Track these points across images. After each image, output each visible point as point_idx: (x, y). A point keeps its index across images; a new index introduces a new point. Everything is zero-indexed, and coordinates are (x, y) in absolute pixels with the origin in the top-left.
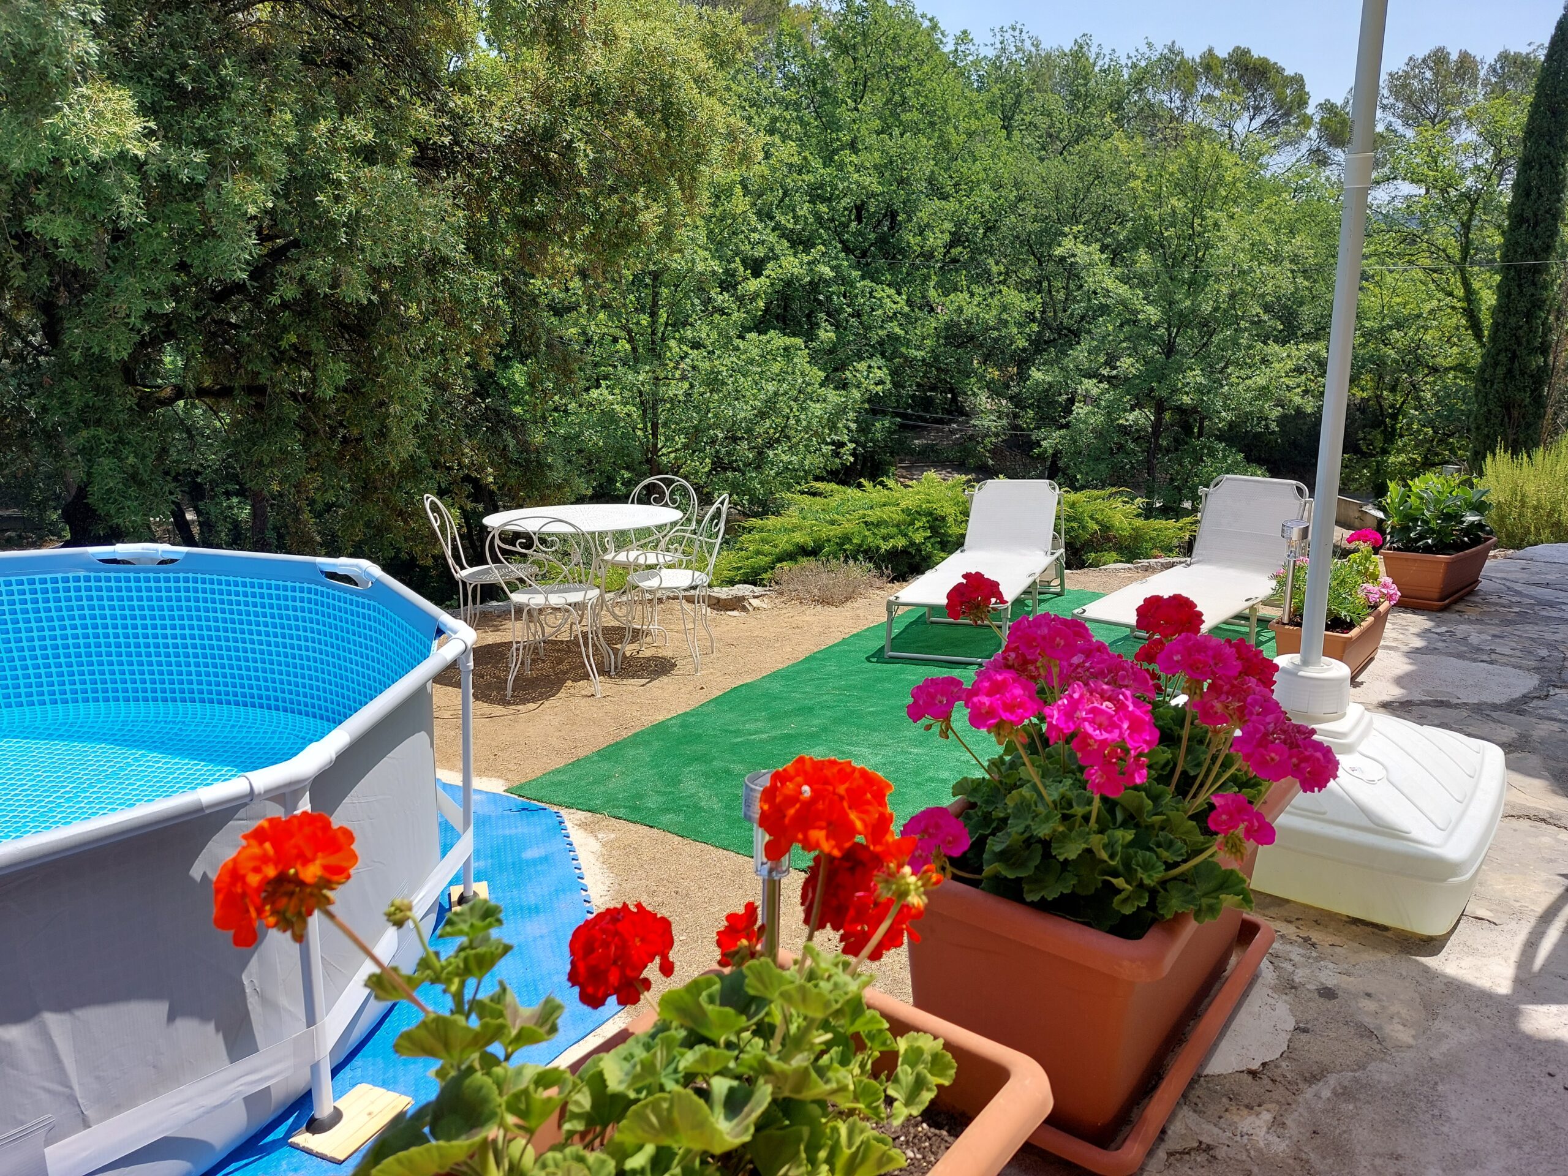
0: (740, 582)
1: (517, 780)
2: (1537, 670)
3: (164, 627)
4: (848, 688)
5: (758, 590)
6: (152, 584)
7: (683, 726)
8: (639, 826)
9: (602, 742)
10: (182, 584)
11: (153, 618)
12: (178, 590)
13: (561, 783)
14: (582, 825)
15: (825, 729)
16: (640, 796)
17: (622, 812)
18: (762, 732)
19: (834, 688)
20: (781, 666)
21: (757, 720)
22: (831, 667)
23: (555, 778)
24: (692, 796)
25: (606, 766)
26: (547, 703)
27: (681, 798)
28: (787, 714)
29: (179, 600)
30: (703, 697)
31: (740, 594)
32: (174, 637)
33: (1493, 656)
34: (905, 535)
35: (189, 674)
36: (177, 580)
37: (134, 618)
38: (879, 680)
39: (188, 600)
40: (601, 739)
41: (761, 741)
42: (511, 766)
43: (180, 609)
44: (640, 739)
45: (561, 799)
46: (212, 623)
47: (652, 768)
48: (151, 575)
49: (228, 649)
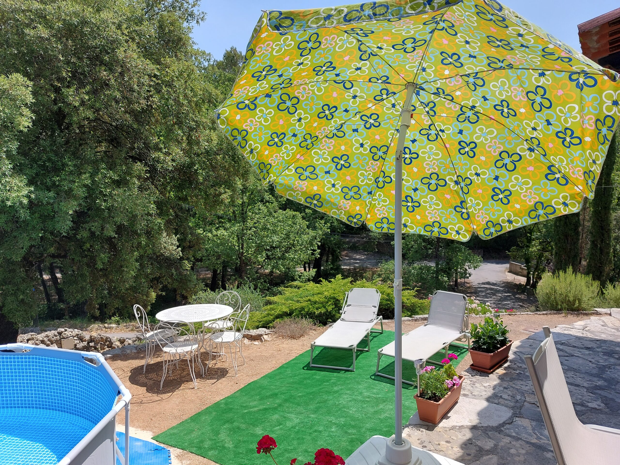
0: (261, 327)
1: (158, 432)
2: (513, 408)
3: (23, 376)
4: (293, 383)
5: (267, 331)
6: (20, 360)
7: (226, 404)
8: (200, 457)
9: (193, 412)
10: (31, 360)
11: (19, 373)
12: (29, 362)
13: (174, 434)
14: (178, 457)
15: (280, 405)
16: (202, 442)
17: (194, 450)
18: (256, 407)
19: (288, 383)
20: (270, 371)
21: (255, 400)
22: (289, 371)
23: (172, 432)
24: (223, 441)
25: (193, 424)
26: (175, 393)
27: (218, 442)
28: (268, 397)
29: (29, 366)
30: (237, 388)
31: (260, 333)
32: (27, 380)
33: (501, 400)
34: (325, 307)
35: (32, 394)
36: (29, 358)
37: (12, 373)
38: (305, 379)
39: (33, 366)
40: (193, 411)
41: (254, 412)
42: (156, 425)
43: (30, 369)
44: (207, 411)
45: (173, 443)
46: (41, 375)
47: (210, 426)
48: (20, 356)
49: (47, 385)
